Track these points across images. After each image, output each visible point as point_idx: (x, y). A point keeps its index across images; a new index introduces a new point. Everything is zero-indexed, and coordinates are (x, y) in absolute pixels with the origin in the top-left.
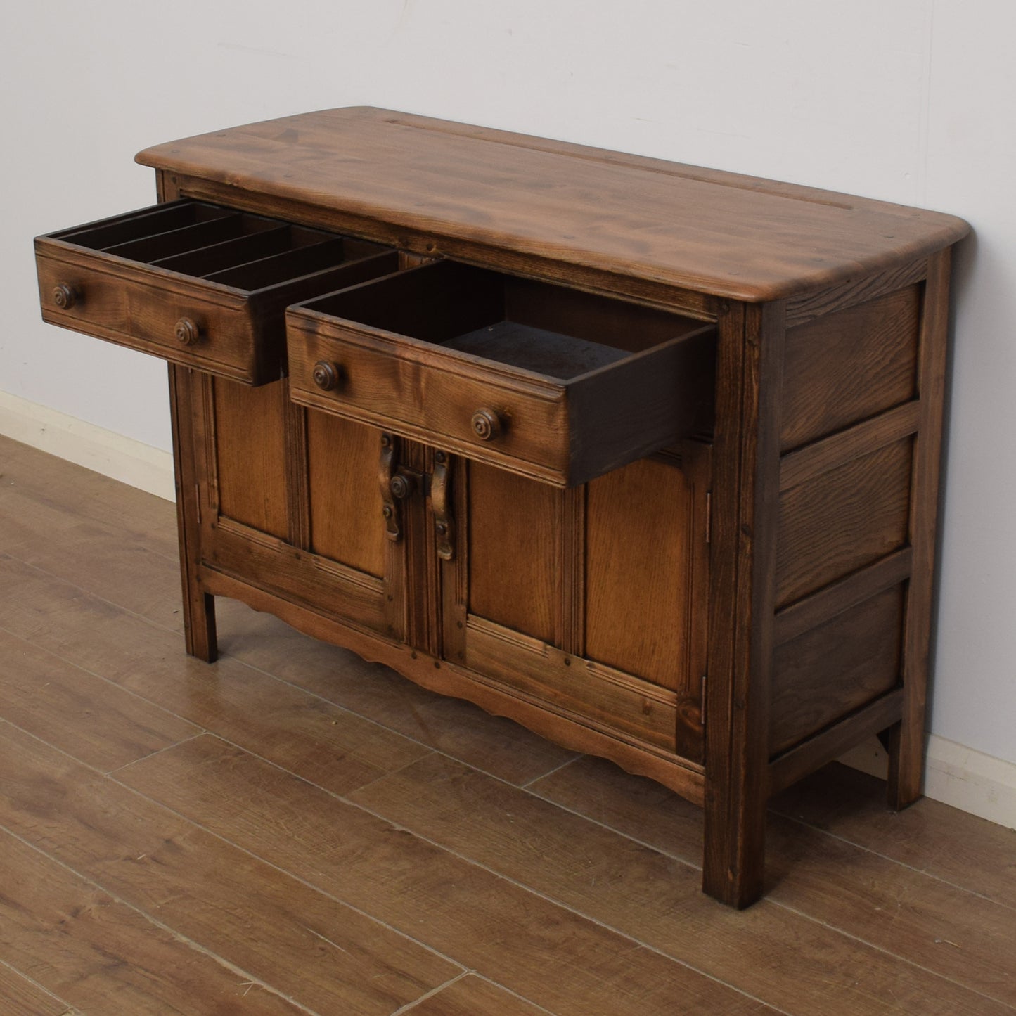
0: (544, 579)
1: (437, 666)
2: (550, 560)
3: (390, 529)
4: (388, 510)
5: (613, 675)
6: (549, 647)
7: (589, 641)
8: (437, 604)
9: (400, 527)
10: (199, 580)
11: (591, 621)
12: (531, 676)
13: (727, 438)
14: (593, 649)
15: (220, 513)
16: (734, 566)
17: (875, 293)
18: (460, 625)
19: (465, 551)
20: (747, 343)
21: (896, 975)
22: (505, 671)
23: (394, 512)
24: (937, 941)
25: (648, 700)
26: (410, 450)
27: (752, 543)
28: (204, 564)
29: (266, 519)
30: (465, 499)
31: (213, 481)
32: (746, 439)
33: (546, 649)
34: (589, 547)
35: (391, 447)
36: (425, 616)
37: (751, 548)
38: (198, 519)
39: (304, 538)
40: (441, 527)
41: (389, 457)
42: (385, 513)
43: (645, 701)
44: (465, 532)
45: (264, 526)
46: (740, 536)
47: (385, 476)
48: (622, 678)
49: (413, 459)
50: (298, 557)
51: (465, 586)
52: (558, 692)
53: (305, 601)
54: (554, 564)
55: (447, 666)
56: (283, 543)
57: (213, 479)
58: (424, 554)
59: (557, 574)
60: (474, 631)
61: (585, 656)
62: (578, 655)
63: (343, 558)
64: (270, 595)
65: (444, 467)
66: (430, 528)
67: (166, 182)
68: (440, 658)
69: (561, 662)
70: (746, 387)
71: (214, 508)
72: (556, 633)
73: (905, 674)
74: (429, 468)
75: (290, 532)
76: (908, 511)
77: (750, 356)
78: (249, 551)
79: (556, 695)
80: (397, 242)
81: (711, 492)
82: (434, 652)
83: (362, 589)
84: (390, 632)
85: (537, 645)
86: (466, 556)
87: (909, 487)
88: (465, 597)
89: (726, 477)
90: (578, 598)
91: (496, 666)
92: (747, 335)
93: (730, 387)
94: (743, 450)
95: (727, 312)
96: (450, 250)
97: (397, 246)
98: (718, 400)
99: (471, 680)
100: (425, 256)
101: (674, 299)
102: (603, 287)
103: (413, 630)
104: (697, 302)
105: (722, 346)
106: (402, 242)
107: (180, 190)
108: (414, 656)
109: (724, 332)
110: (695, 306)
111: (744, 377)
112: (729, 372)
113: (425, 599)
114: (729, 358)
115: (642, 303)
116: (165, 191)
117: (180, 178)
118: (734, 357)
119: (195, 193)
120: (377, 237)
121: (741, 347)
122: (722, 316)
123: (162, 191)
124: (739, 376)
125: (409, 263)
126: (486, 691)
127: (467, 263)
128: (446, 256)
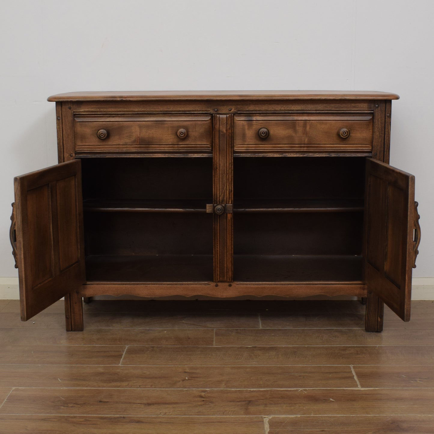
1: (230, 286)
8: (231, 259)
13: (378, 153)
20: (386, 117)
26: (218, 196)
32: (386, 152)
36: (225, 265)
49: (221, 199)
55: (235, 284)
66: (229, 227)
67: (63, 110)
68: (232, 281)
70: (386, 133)
74: (229, 202)
77: (388, 121)
80: (211, 111)
82: (229, 279)
92: (386, 114)
93: (379, 134)
94: (385, 156)
95: (378, 107)
96: (241, 109)
97: (212, 113)
98: (374, 140)
99: (249, 286)
100: (228, 114)
101: (354, 107)
102: (321, 109)
103: (218, 274)
104: (365, 106)
105: (376, 120)
106: (215, 110)
107: (74, 112)
108: (217, 286)
109: (377, 115)
110: (364, 107)
111: (386, 129)
112: (379, 129)
113: (226, 258)
114: (379, 124)
115: (339, 112)
116: (63, 115)
117: (74, 106)
118: (381, 123)
119: (84, 112)
120: (200, 111)
121: (384, 119)
122: (376, 109)
123: (61, 115)
124: (383, 130)
125: (220, 118)
126: (257, 288)
127: (251, 112)
128: (239, 112)
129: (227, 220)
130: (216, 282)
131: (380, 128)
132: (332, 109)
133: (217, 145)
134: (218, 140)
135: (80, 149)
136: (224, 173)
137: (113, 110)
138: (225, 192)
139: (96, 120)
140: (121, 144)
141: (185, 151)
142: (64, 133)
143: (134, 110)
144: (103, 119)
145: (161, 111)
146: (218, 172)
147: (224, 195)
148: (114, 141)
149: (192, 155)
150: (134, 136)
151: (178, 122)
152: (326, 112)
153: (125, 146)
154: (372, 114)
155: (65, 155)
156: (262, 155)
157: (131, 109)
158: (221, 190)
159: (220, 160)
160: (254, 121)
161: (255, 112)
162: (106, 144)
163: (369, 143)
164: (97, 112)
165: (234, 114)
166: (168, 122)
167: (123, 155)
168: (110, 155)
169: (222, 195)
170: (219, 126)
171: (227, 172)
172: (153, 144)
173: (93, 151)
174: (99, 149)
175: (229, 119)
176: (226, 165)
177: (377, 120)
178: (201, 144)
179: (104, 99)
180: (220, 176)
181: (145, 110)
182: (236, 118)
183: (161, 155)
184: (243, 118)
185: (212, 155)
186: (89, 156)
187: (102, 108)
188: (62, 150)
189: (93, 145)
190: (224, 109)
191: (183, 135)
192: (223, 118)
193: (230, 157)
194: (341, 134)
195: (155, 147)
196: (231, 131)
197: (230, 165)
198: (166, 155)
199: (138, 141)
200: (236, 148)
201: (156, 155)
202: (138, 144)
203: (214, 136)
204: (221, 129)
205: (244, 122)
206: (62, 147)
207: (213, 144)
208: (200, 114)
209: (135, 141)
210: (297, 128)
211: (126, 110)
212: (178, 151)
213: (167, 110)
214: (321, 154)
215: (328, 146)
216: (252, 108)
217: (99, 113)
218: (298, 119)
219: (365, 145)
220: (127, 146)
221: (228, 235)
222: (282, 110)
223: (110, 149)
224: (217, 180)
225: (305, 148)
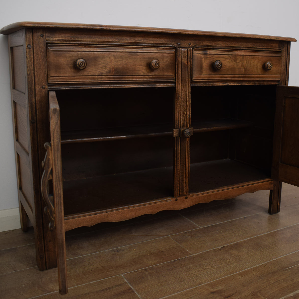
1: (186, 198)
13: (283, 82)
26: (180, 121)
32: (287, 81)
49: (182, 124)
55: (190, 196)
67: (35, 38)
70: (287, 67)
92: (288, 53)
93: (284, 68)
94: (286, 84)
95: (283, 47)
96: (198, 44)
97: (176, 46)
99: (199, 196)
100: (188, 48)
101: (271, 46)
102: (251, 47)
103: (178, 190)
104: (276, 45)
105: (282, 57)
106: (178, 44)
107: (46, 40)
108: (176, 200)
109: (283, 53)
110: (276, 47)
111: (287, 64)
112: (284, 64)
113: (185, 175)
116: (34, 43)
117: (47, 35)
118: (285, 59)
119: (58, 40)
120: (165, 44)
121: (287, 56)
122: (282, 49)
123: (32, 43)
125: (183, 51)
126: (206, 196)
128: (196, 47)
129: (186, 142)
130: (176, 197)
131: (284, 62)
132: (258, 47)
133: (180, 76)
134: (181, 71)
135: (54, 80)
136: (185, 100)
137: (88, 40)
138: (185, 117)
139: (72, 50)
140: (96, 75)
141: (154, 81)
142: (35, 63)
143: (108, 41)
144: (79, 49)
145: (133, 43)
146: (180, 100)
147: (184, 120)
148: (90, 72)
149: (159, 85)
150: (109, 67)
151: (149, 53)
152: (254, 49)
153: (101, 77)
154: (281, 52)
155: (36, 87)
156: (211, 84)
157: (106, 40)
158: (182, 116)
159: (182, 89)
160: (209, 55)
162: (81, 75)
164: (72, 41)
165: (193, 48)
166: (140, 53)
167: (97, 86)
168: (84, 86)
170: (182, 58)
171: (187, 100)
172: (127, 74)
173: (68, 82)
174: (74, 80)
175: (189, 53)
176: (186, 94)
178: (167, 74)
179: (84, 27)
180: (182, 103)
181: (119, 41)
182: (195, 51)
183: (132, 85)
184: (200, 52)
185: (175, 84)
186: (63, 87)
187: (77, 37)
188: (33, 81)
189: (68, 76)
190: (186, 43)
191: (157, 66)
192: (184, 51)
193: (189, 86)
194: (269, 66)
195: (128, 78)
196: (191, 63)
197: (189, 93)
198: (136, 85)
199: (113, 72)
200: (195, 78)
201: (127, 85)
202: (113, 74)
203: (177, 67)
204: (183, 61)
205: (201, 55)
206: (33, 79)
207: (177, 75)
208: (165, 47)
209: (110, 72)
210: (238, 62)
211: (100, 40)
212: (148, 81)
213: (139, 42)
215: (256, 76)
216: (205, 43)
217: (73, 42)
218: (238, 54)
219: (277, 76)
220: (102, 76)
221: (186, 155)
223: (84, 80)
224: (179, 107)
225: (242, 78)
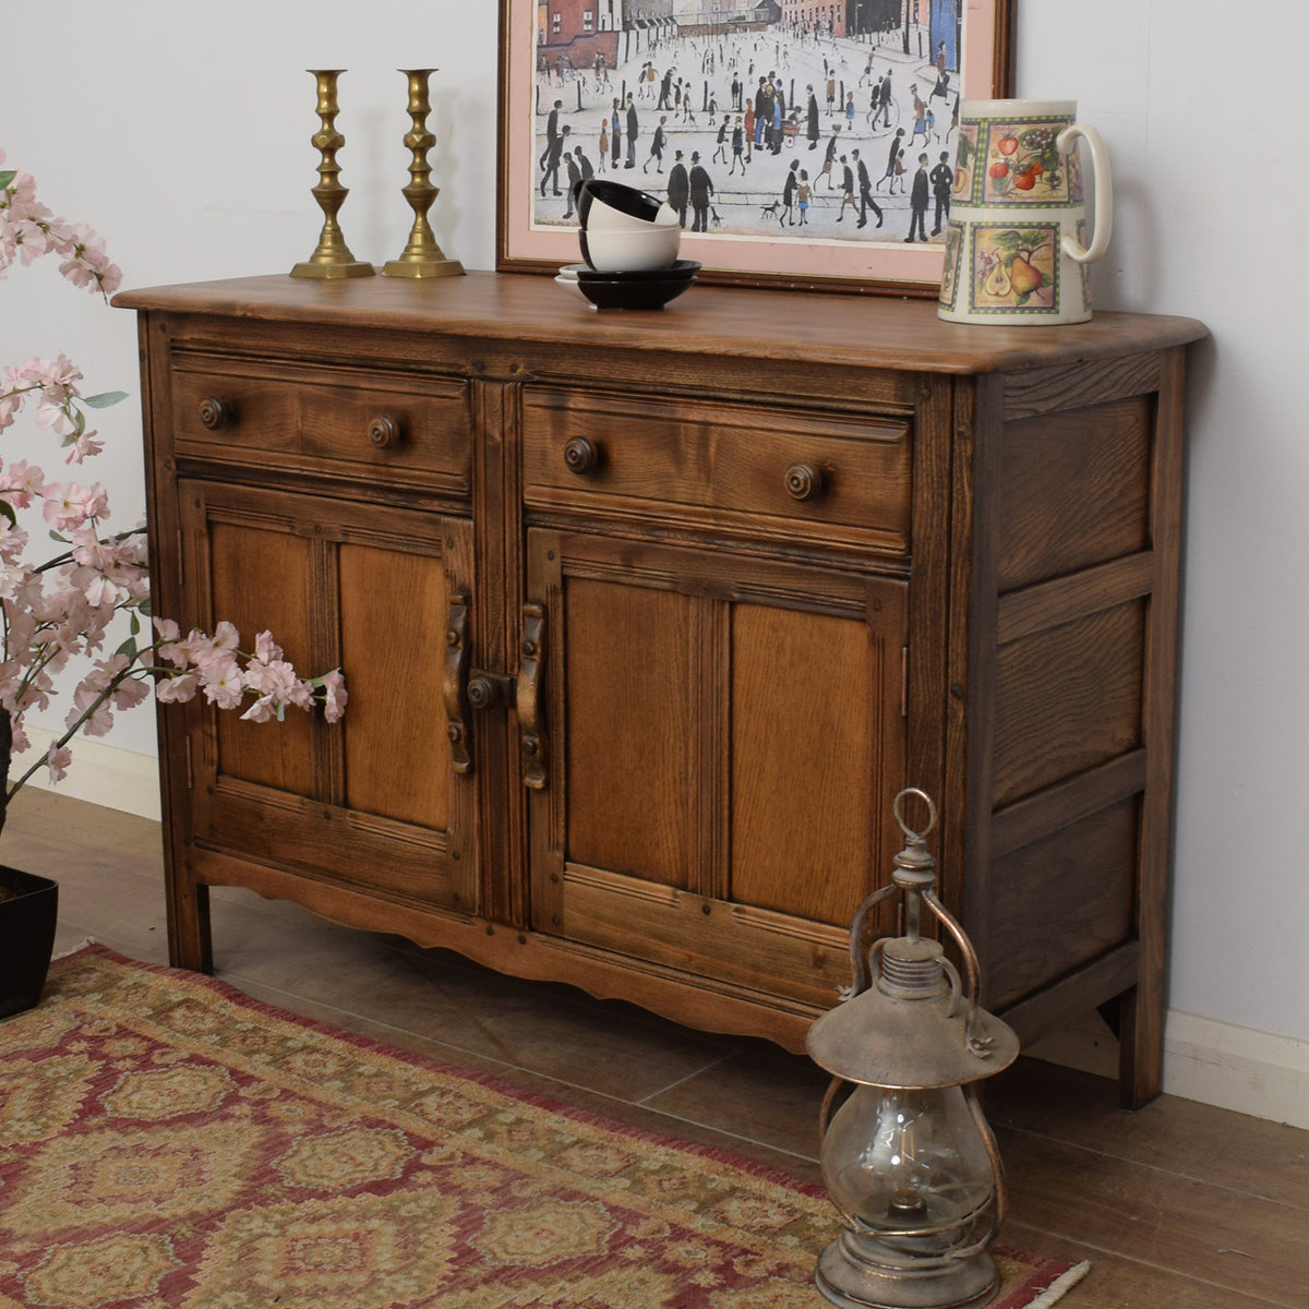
0: (672, 800)
1: (523, 941)
2: (681, 773)
3: (457, 757)
4: (455, 731)
5: (771, 919)
6: (680, 892)
7: (736, 876)
8: (522, 854)
9: (472, 755)
10: (190, 868)
11: (739, 850)
12: (656, 936)
13: (929, 568)
14: (742, 886)
15: (220, 772)
16: (940, 743)
17: (1103, 395)
18: (555, 879)
19: (562, 776)
20: (956, 436)
21: (1175, 1292)
22: (616, 934)
23: (463, 733)
24: (1220, 1251)
25: (821, 947)
26: (485, 645)
27: (965, 709)
28: (196, 845)
29: (284, 771)
30: (561, 706)
31: (211, 730)
32: (956, 567)
33: (675, 896)
34: (736, 747)
35: (460, 644)
36: (506, 872)
37: (965, 717)
38: (190, 783)
39: (336, 790)
40: (530, 744)
41: (457, 658)
42: (451, 735)
43: (816, 949)
44: (562, 749)
45: (280, 781)
46: (950, 702)
47: (452, 684)
48: (784, 922)
49: (490, 657)
50: (328, 816)
51: (562, 824)
52: (693, 954)
53: (335, 876)
54: (686, 779)
55: (535, 939)
56: (306, 800)
57: (211, 725)
58: (505, 787)
59: (692, 790)
60: (575, 884)
61: (731, 899)
62: (721, 899)
63: (389, 811)
64: (288, 875)
65: (534, 660)
66: (513, 749)
67: (152, 332)
68: (527, 928)
69: (697, 910)
70: (955, 495)
71: (212, 765)
72: (690, 872)
73: (1141, 921)
74: (512, 669)
75: (317, 784)
76: (1140, 700)
77: (960, 452)
78: (259, 817)
79: (691, 958)
80: (469, 367)
81: (908, 646)
82: (518, 921)
83: (417, 848)
84: (455, 904)
85: (663, 892)
86: (563, 783)
87: (1141, 667)
88: (562, 840)
89: (928, 623)
90: (721, 819)
91: (605, 929)
92: (955, 426)
93: (933, 498)
94: (952, 582)
95: (927, 399)
96: (542, 368)
97: (468, 374)
98: (917, 519)
99: (570, 955)
100: (507, 381)
101: (854, 390)
102: (755, 389)
103: (488, 895)
104: (886, 389)
105: (922, 444)
106: (476, 367)
107: (172, 340)
108: (490, 932)
109: (924, 427)
110: (884, 396)
111: (954, 481)
112: (932, 479)
113: (506, 848)
114: (931, 460)
115: (810, 403)
116: (151, 345)
117: (172, 325)
118: (939, 457)
119: (192, 341)
120: (441, 364)
121: (948, 442)
122: (921, 404)
123: (146, 346)
124: (946, 481)
125: (486, 394)
126: (591, 967)
127: (566, 381)
128: (536, 378)
129: (507, 728)
130: (484, 918)
131: (934, 474)
132: (788, 392)
133: (482, 481)
134: (483, 464)
136: (498, 572)
137: (250, 342)
138: (499, 634)
140: (262, 447)
141: (406, 486)
142: (153, 399)
143: (296, 348)
144: (228, 369)
145: (351, 356)
146: (484, 568)
147: (498, 645)
148: (250, 436)
150: (291, 427)
152: (771, 399)
154: (911, 420)
155: (156, 464)
158: (490, 626)
159: (488, 528)
160: (571, 413)
161: (578, 382)
162: (233, 443)
163: (893, 528)
164: (219, 343)
165: (523, 383)
166: (363, 392)
169: (494, 642)
170: (485, 418)
171: (505, 572)
173: (208, 460)
174: (220, 455)
175: (509, 399)
176: (502, 550)
177: (927, 446)
178: (440, 469)
180: (489, 581)
182: (526, 396)
184: (541, 399)
185: (468, 508)
187: (228, 334)
188: (151, 446)
190: (499, 367)
191: (378, 438)
192: (492, 395)
193: (514, 522)
196: (517, 436)
197: (515, 547)
199: (298, 443)
200: (529, 494)
202: (299, 451)
203: (475, 448)
204: (489, 428)
205: (543, 411)
206: (151, 440)
207: (473, 475)
208: (441, 374)
209: (293, 442)
210: (683, 448)
211: (276, 345)
214: (759, 547)
215: (773, 521)
216: (567, 367)
217: (220, 349)
218: (685, 417)
219: (882, 532)
220: (276, 453)
222: (649, 383)
223: (242, 459)
224: (482, 591)
225: (711, 521)
